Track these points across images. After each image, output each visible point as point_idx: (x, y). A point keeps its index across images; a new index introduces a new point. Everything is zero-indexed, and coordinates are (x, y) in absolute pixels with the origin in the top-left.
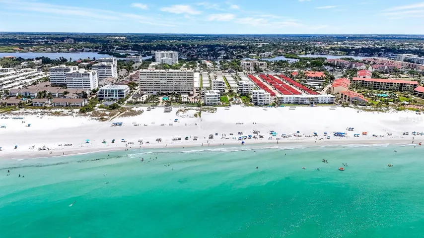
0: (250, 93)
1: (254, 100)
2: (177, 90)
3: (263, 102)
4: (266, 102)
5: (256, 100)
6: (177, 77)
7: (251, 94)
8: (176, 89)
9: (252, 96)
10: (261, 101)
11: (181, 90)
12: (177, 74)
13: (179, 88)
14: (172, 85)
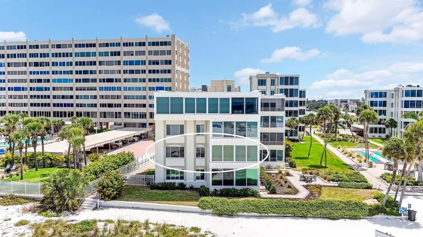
2: (111, 115)
6: (109, 63)
11: (127, 114)
12: (110, 49)
13: (119, 105)
14: (93, 93)
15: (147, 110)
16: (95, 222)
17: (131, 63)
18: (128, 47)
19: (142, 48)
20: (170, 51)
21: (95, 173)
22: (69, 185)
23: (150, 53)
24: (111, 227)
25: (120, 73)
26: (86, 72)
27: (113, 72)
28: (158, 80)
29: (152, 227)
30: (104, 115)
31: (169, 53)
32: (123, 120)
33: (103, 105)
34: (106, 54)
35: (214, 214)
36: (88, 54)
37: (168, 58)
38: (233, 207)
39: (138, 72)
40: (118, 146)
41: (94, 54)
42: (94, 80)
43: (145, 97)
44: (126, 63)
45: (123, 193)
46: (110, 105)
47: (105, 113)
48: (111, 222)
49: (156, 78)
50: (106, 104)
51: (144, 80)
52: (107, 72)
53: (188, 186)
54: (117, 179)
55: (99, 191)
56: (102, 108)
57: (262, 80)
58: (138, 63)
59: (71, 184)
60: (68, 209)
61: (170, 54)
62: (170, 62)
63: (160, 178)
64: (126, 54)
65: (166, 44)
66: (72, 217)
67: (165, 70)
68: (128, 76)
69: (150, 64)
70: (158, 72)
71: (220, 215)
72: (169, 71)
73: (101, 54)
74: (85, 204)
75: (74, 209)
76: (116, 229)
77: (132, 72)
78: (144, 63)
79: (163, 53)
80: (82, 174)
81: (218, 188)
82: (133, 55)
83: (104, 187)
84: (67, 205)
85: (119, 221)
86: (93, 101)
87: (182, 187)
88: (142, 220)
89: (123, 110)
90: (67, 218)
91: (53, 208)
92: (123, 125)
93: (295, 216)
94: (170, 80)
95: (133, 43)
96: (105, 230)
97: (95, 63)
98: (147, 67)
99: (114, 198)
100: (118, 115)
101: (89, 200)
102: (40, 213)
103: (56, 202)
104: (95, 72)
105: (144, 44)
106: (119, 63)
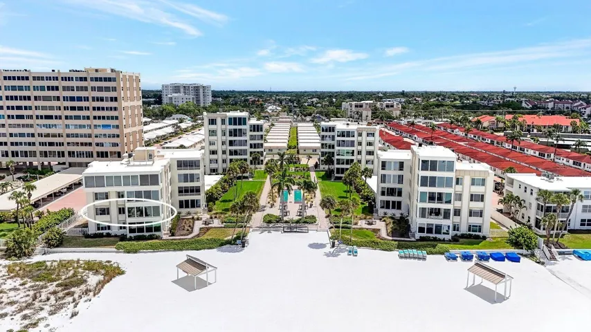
0: (363, 166)
1: (387, 205)
2: (52, 154)
3: (445, 223)
4: (464, 222)
5: (398, 205)
6: (46, 98)
7: (368, 173)
8: (48, 148)
9: (373, 183)
10: (436, 212)
11: (71, 154)
12: (46, 83)
13: (61, 144)
14: (31, 131)
15: (94, 148)
16: (45, 262)
17: (72, 99)
18: (68, 82)
19: (83, 84)
20: (115, 87)
21: (42, 229)
22: (25, 241)
23: (93, 89)
24: (55, 264)
25: (60, 109)
26: (19, 108)
27: (51, 108)
28: (104, 118)
29: (81, 262)
30: (45, 154)
31: (114, 89)
32: (67, 159)
33: (42, 144)
34: (42, 88)
35: (124, 252)
36: (21, 88)
37: (113, 94)
38: (137, 247)
39: (80, 109)
40: (62, 193)
41: (28, 88)
42: (30, 117)
43: (90, 136)
44: (65, 99)
45: (64, 243)
46: (51, 144)
47: (46, 152)
48: (55, 261)
49: (101, 115)
50: (46, 143)
51: (88, 118)
52: (44, 108)
53: (113, 234)
54: (58, 234)
55: (46, 243)
56: (41, 147)
57: (212, 120)
58: (80, 99)
59: (26, 240)
60: (25, 255)
61: (116, 91)
62: (116, 99)
63: (92, 230)
64: (65, 89)
65: (110, 80)
66: (28, 260)
67: (111, 108)
68: (69, 113)
69: (93, 100)
70: (103, 109)
71: (129, 252)
72: (116, 109)
73: (35, 88)
74: (36, 251)
75: (29, 255)
76: (58, 265)
77: (73, 108)
78: (87, 99)
79: (107, 89)
80: (32, 232)
81: (133, 235)
82: (74, 90)
83: (49, 240)
84: (24, 252)
85: (60, 261)
86: (31, 140)
87: (109, 235)
88: (75, 259)
89: (66, 149)
90: (26, 261)
91: (15, 255)
92: (67, 164)
93: (175, 250)
94: (117, 118)
95: (72, 78)
96: (52, 266)
97: (29, 98)
98: (90, 104)
99: (57, 246)
100: (62, 154)
101: (39, 248)
102: (6, 259)
103: (17, 252)
104: (30, 108)
105: (85, 79)
106: (58, 99)
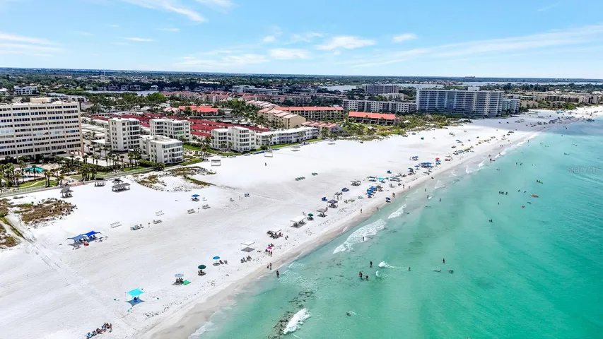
2: (42, 149)
8: (40, 146)
11: (53, 148)
12: (38, 111)
13: (48, 143)
15: (66, 143)
17: (54, 118)
18: (51, 109)
19: (60, 110)
23: (65, 112)
25: (47, 124)
26: (22, 125)
27: (42, 124)
31: (76, 111)
32: (52, 151)
33: (37, 144)
34: (36, 114)
36: (23, 114)
37: (76, 114)
39: (58, 123)
41: (28, 114)
42: (29, 130)
43: (64, 137)
44: (50, 118)
46: (42, 144)
47: (39, 148)
49: (70, 126)
50: (39, 143)
51: (63, 128)
52: (38, 124)
56: (36, 146)
58: (58, 118)
64: (49, 113)
65: (74, 107)
67: (75, 121)
68: (52, 126)
70: (71, 122)
73: (32, 114)
77: (54, 123)
78: (62, 118)
79: (73, 112)
82: (54, 113)
89: (51, 145)
92: (52, 154)
94: (78, 127)
97: (29, 119)
98: (64, 120)
100: (48, 149)
104: (29, 125)
105: (61, 107)
106: (46, 118)
